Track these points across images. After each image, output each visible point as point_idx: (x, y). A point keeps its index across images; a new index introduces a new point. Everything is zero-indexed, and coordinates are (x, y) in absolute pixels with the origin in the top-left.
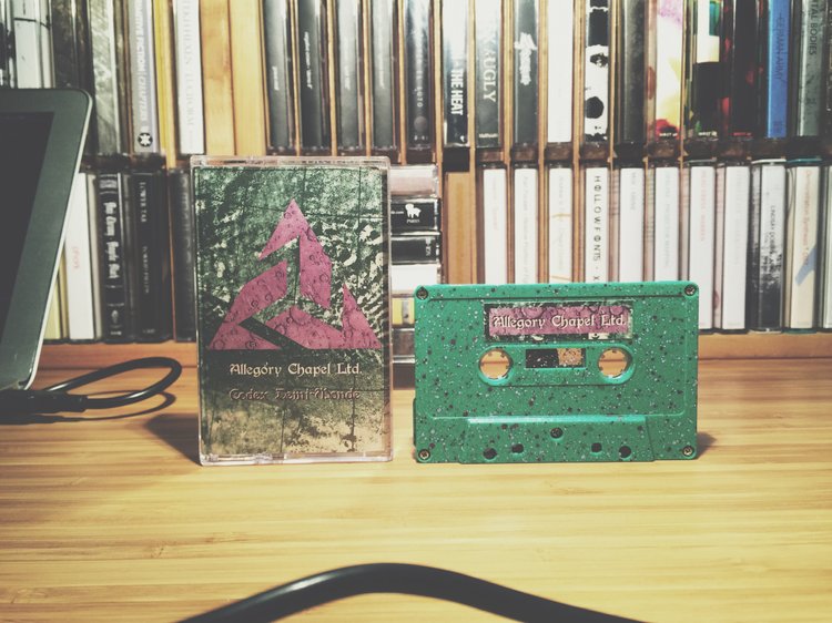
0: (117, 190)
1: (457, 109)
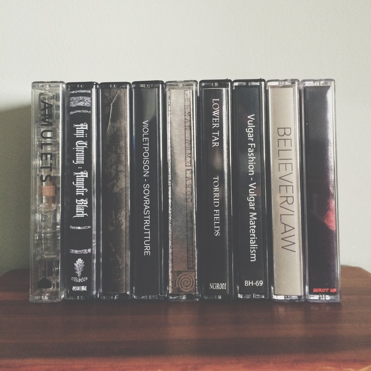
0: (90, 108)
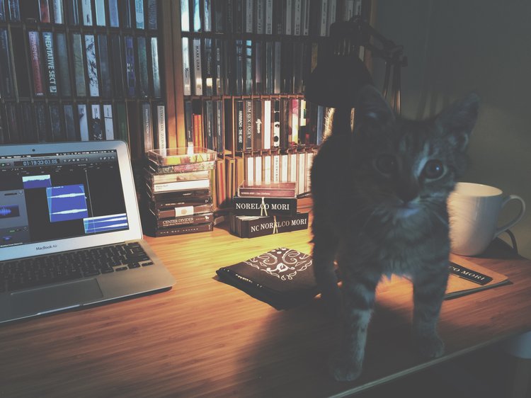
1: (240, 141)
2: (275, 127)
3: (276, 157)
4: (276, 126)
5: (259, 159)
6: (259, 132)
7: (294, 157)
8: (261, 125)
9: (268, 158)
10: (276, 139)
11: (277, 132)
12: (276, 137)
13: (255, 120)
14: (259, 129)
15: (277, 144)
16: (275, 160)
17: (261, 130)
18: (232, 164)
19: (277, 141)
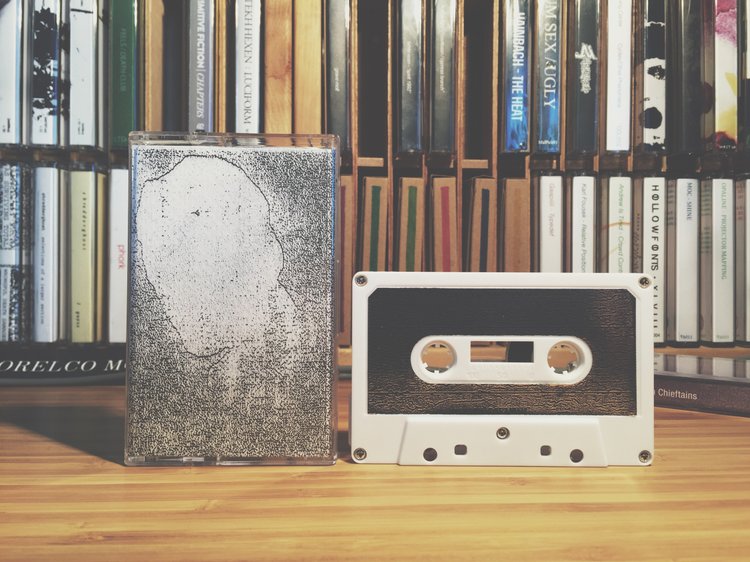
1: (517, 115)
2: (648, 78)
3: (654, 185)
4: (652, 71)
5: (583, 185)
6: (586, 88)
7: (722, 188)
8: (593, 65)
9: (619, 186)
10: (651, 118)
11: (655, 93)
12: (654, 111)
13: (573, 47)
14: (585, 77)
15: (654, 136)
16: (648, 192)
17: (592, 83)
18: (486, 193)
19: (655, 124)
